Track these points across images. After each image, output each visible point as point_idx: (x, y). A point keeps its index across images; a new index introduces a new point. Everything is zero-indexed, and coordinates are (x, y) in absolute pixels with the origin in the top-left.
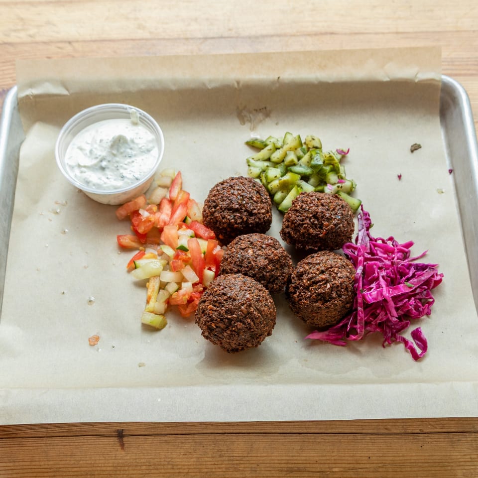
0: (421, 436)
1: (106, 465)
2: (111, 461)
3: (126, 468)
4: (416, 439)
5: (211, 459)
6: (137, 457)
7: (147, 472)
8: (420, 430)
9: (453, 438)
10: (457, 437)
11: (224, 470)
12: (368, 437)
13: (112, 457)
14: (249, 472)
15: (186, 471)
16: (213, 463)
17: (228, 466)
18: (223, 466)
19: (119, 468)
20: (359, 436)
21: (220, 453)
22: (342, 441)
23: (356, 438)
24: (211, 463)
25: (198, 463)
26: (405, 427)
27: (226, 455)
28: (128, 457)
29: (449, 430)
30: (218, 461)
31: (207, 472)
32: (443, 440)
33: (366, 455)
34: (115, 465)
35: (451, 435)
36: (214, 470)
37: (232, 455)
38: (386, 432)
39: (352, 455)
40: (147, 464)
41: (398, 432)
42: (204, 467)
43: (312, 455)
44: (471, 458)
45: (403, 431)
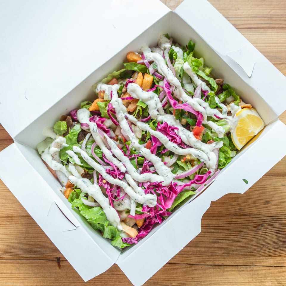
0: (223, 267)
1: (51, 277)
2: (53, 275)
3: (62, 279)
4: (220, 269)
5: (107, 276)
6: (67, 273)
7: (73, 281)
8: (223, 263)
9: (240, 269)
10: (243, 268)
11: (114, 282)
12: (193, 267)
13: (54, 272)
14: (127, 284)
15: (94, 282)
16: (108, 278)
17: (116, 280)
18: (114, 280)
19: (58, 279)
20: (188, 266)
21: (112, 272)
22: (179, 268)
23: (186, 267)
24: (107, 278)
25: (100, 278)
26: (214, 261)
27: (115, 274)
28: (63, 273)
29: (238, 264)
30: (111, 277)
31: (105, 283)
32: (234, 270)
33: (191, 277)
34: (56, 277)
35: (239, 267)
36: (108, 282)
37: (118, 274)
38: (204, 264)
39: (183, 276)
40: (73, 277)
41: (210, 264)
42: (103, 280)
43: (162, 275)
44: (248, 281)
45: (213, 264)
